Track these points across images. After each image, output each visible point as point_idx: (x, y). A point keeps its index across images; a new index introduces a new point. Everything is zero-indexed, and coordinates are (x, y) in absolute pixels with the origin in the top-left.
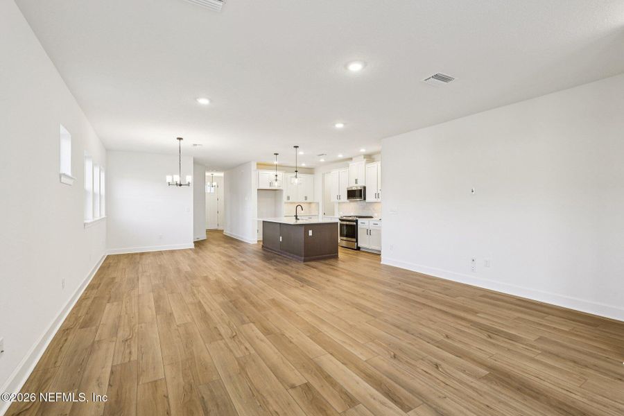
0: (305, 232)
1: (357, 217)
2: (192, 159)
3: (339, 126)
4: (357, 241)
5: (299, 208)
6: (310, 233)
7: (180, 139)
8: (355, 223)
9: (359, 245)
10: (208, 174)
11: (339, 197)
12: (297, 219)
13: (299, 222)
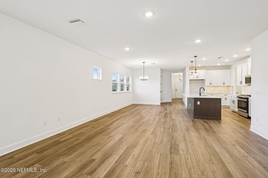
0: (194, 102)
1: (248, 96)
2: (160, 69)
3: (198, 41)
4: (248, 112)
5: (202, 89)
6: (199, 103)
7: (144, 63)
8: (246, 100)
9: (249, 115)
10: (172, 74)
11: (241, 83)
12: (200, 95)
13: (202, 97)
